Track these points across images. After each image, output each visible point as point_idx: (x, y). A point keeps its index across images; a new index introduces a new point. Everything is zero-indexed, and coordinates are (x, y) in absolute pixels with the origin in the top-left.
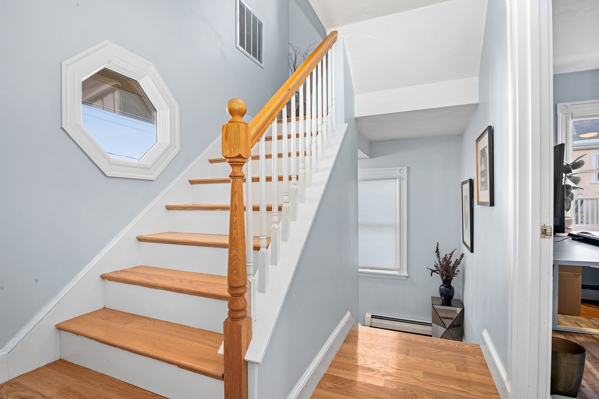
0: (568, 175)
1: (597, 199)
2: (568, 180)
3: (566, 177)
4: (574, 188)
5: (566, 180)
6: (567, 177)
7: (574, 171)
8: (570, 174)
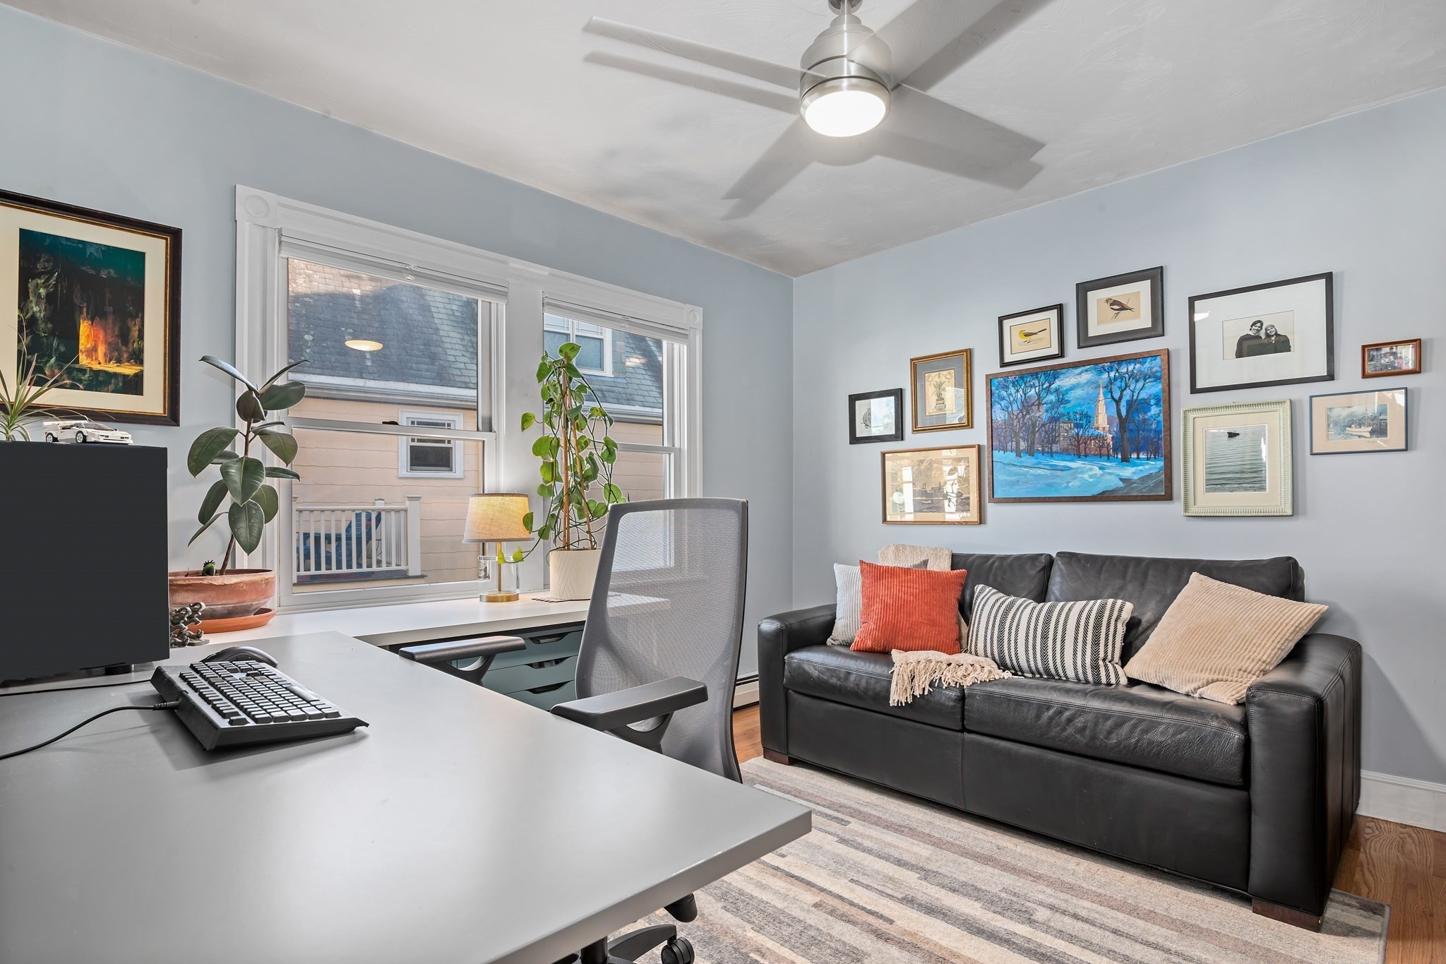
0: (255, 425)
1: (406, 511)
2: (257, 442)
3: (248, 432)
4: (274, 472)
5: (250, 445)
6: (251, 435)
7: (273, 415)
8: (261, 423)
